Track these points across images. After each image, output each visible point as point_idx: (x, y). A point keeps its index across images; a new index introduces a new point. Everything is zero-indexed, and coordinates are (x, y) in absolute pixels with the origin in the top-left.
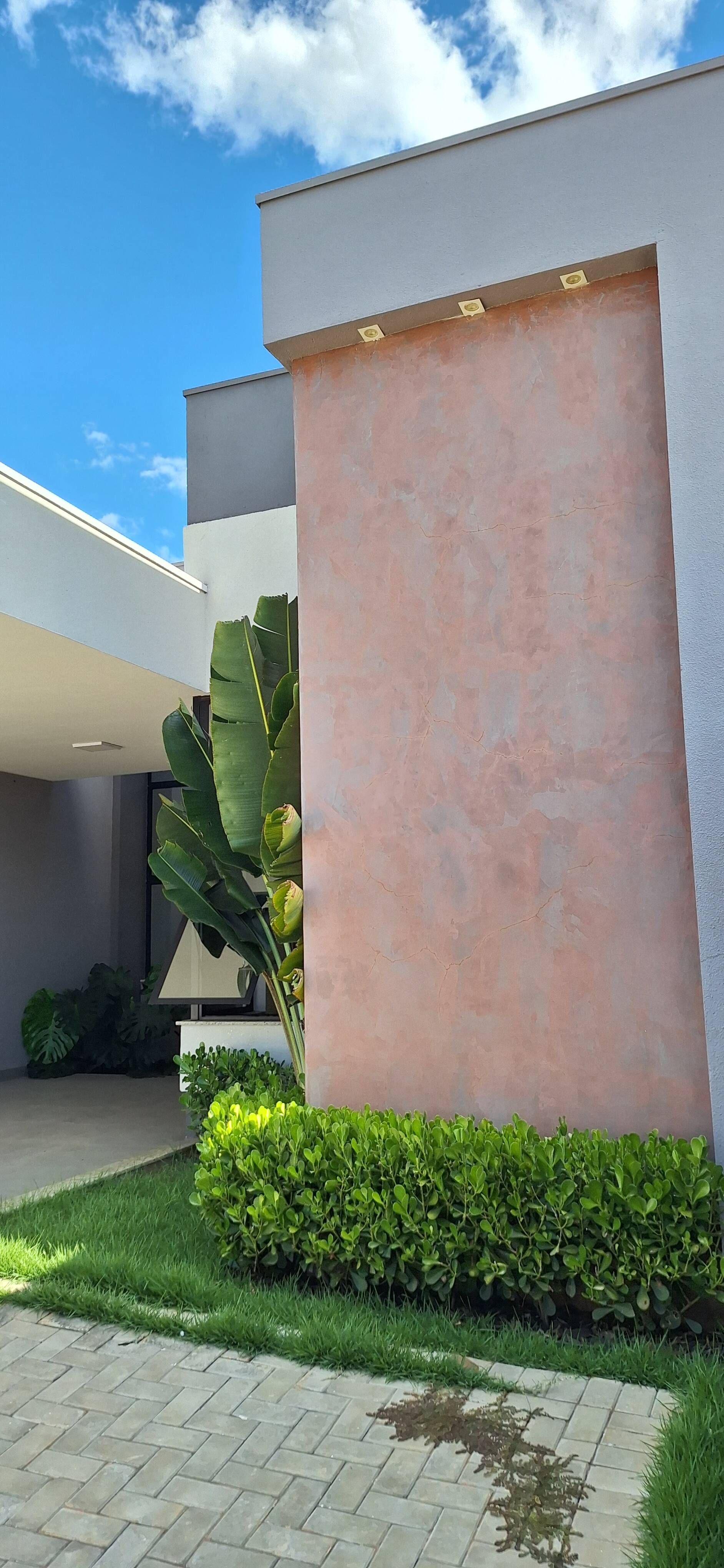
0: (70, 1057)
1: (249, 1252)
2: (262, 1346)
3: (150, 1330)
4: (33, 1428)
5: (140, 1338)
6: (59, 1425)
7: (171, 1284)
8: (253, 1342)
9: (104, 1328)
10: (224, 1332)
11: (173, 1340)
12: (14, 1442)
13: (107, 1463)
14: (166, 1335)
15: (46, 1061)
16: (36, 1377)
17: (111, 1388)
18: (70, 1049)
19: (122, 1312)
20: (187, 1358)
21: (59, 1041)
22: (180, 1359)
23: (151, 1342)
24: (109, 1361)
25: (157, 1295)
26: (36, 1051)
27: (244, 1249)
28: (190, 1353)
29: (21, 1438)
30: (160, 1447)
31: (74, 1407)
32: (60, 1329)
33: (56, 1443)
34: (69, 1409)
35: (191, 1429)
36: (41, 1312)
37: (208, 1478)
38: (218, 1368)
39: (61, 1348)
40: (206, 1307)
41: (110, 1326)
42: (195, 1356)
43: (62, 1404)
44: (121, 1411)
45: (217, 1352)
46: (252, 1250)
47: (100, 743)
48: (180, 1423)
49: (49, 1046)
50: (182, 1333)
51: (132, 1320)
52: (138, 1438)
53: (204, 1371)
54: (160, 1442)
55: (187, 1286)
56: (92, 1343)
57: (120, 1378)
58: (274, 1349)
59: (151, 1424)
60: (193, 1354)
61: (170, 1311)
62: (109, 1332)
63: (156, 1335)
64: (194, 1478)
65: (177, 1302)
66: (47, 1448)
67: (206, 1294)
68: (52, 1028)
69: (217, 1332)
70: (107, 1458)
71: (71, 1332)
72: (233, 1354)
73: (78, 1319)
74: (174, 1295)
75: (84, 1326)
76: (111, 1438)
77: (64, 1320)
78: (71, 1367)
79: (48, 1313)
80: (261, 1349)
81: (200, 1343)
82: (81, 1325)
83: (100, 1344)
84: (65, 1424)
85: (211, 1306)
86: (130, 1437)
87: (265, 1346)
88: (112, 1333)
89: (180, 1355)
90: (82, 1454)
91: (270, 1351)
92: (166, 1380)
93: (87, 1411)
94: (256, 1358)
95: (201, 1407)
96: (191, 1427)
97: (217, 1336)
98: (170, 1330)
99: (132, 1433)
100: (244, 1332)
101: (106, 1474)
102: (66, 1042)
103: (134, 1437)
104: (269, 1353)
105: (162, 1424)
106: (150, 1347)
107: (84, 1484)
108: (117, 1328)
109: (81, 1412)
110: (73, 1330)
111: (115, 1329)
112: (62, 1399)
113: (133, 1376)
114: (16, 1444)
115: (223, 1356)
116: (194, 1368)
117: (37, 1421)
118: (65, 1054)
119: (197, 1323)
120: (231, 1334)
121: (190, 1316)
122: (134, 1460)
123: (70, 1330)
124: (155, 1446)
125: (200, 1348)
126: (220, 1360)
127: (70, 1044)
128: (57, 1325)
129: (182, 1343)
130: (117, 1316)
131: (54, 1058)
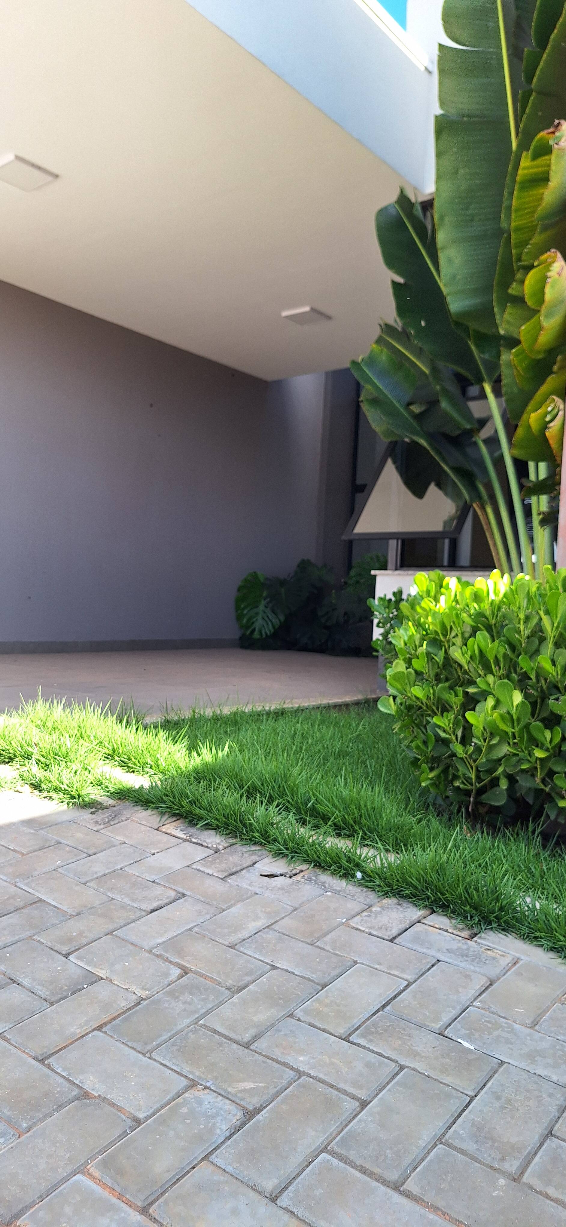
0: (275, 635)
1: (463, 783)
2: (492, 917)
3: (310, 862)
4: (91, 984)
5: (294, 872)
6: (133, 988)
7: (346, 808)
8: (476, 909)
9: (244, 849)
10: (428, 884)
11: (343, 883)
12: (52, 1004)
13: (193, 1084)
14: (333, 874)
15: (256, 635)
16: (127, 900)
17: (233, 939)
18: (277, 627)
19: (272, 832)
20: (365, 914)
21: (266, 619)
22: (353, 913)
23: (310, 880)
24: (242, 897)
25: (325, 818)
26: (247, 627)
27: (455, 777)
28: (370, 906)
29: (66, 997)
30: (300, 1074)
31: (167, 960)
32: (185, 840)
33: (117, 1021)
34: (159, 961)
35: (364, 1047)
36: (166, 816)
37: (393, 1176)
38: (416, 939)
39: (178, 866)
40: (397, 844)
41: (254, 848)
42: (377, 913)
43: (150, 952)
44: (241, 984)
45: (414, 913)
46: (468, 780)
47: (307, 309)
48: (342, 1030)
49: (259, 623)
50: (359, 875)
51: (285, 844)
52: (261, 1045)
53: (392, 940)
54: (301, 1061)
55: (371, 812)
56: (224, 866)
57: (253, 926)
58: (514, 926)
59: (290, 1020)
60: (374, 909)
61: (342, 841)
62: (252, 855)
63: (317, 870)
64: (363, 1170)
65: (355, 831)
66: (99, 1028)
67: (398, 828)
68: (261, 607)
69: (415, 882)
70: (196, 1073)
71: (199, 847)
72: (440, 920)
73: (212, 832)
74: (351, 822)
75: (218, 841)
76: (215, 1032)
77: (193, 830)
78: (184, 895)
79: (175, 819)
80: (490, 923)
81: (386, 894)
82: (213, 839)
83: (234, 870)
84: (144, 989)
85: (405, 845)
86: (247, 1037)
87: (498, 918)
88: (254, 858)
89: (353, 906)
90: (154, 1055)
91: (506, 928)
92: (326, 942)
93: (186, 972)
94: (483, 935)
95: (384, 1006)
96: (362, 1042)
97: (415, 888)
98: (340, 867)
99: (252, 1032)
100: (461, 889)
101: (184, 1110)
102: (273, 621)
103: (256, 1038)
104: (503, 930)
105: (311, 1025)
106: (308, 887)
107: (138, 1122)
108: (264, 852)
109: (176, 972)
110: (202, 845)
111: (260, 852)
112: (153, 943)
113: (273, 927)
114: (53, 1007)
115: (424, 921)
116: (375, 933)
117: (102, 974)
118: (272, 631)
119: (383, 864)
120: (438, 889)
121: (372, 852)
122: (244, 1091)
123: (198, 844)
124: (292, 1068)
125: (386, 901)
126: (418, 927)
127: (276, 622)
128: (181, 835)
129: (359, 889)
130: (265, 835)
131: (264, 633)
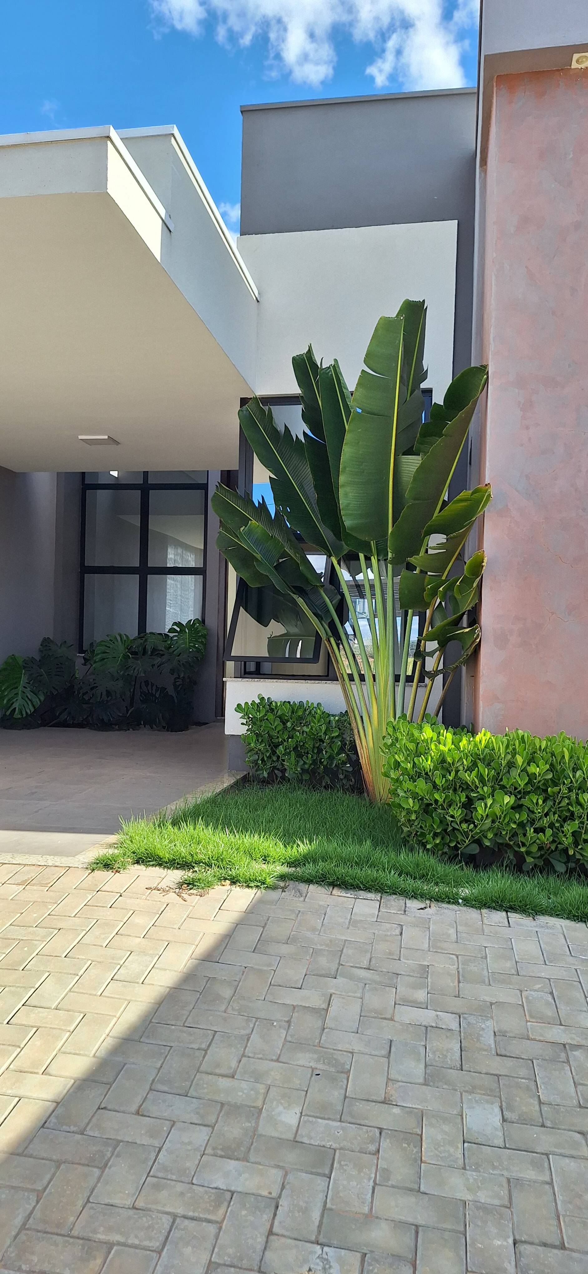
0: (35, 714)
9: (391, 898)
10: (504, 899)
14: (447, 903)
15: (16, 715)
18: (37, 706)
21: (27, 699)
23: (440, 908)
26: (7, 707)
28: (481, 914)
32: (355, 898)
39: (375, 911)
45: (501, 913)
47: (106, 437)
49: (19, 703)
50: (460, 901)
60: (484, 915)
62: (398, 900)
63: (437, 903)
68: (21, 688)
78: (402, 925)
79: (332, 886)
88: (402, 902)
89: (475, 916)
97: (497, 902)
98: (450, 898)
102: (33, 701)
110: (368, 900)
115: (509, 916)
118: (33, 710)
120: (510, 901)
127: (37, 702)
131: (24, 713)
